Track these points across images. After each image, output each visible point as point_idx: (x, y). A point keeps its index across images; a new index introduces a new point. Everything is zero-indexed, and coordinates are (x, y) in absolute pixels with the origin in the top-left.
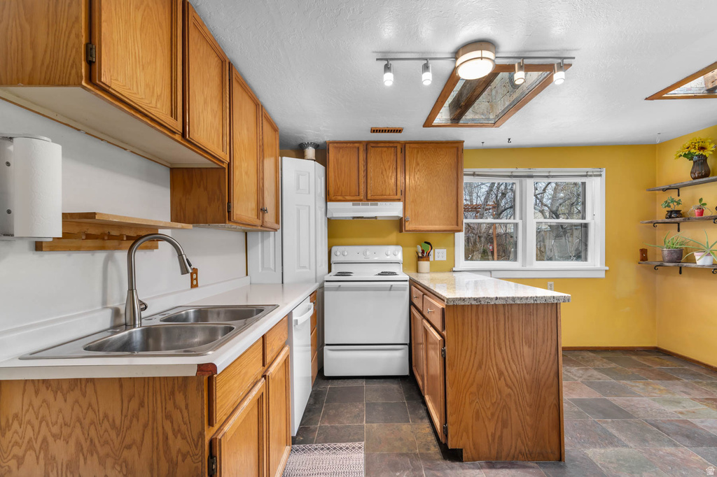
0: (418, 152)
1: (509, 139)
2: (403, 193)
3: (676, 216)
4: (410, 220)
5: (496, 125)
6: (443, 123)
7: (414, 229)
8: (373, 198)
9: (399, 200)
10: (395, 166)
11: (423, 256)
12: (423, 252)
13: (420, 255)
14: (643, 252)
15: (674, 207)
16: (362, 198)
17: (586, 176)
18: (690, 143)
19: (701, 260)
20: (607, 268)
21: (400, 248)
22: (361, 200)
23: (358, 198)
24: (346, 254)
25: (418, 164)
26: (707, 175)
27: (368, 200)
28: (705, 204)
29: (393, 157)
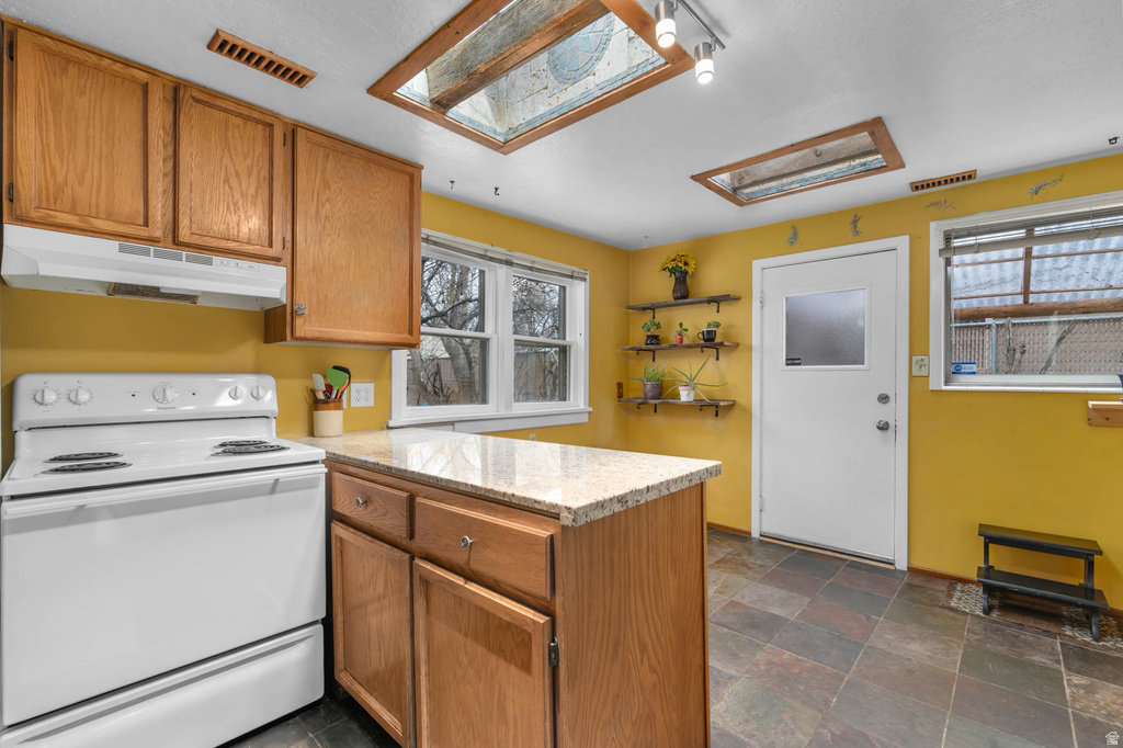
0: (327, 157)
1: (497, 189)
2: (289, 245)
3: (654, 343)
4: (306, 312)
5: (503, 150)
6: (416, 100)
7: (317, 335)
8: (195, 240)
9: (277, 260)
10: (265, 173)
11: (327, 399)
12: (329, 388)
13: (321, 396)
14: (620, 385)
15: (653, 331)
16: (158, 234)
17: (571, 277)
18: (675, 255)
19: (685, 396)
20: (591, 409)
21: (269, 380)
22: (153, 241)
23: (143, 232)
24: (84, 396)
25: (327, 185)
26: (686, 297)
27: (177, 243)
28: (686, 330)
29: (260, 148)
